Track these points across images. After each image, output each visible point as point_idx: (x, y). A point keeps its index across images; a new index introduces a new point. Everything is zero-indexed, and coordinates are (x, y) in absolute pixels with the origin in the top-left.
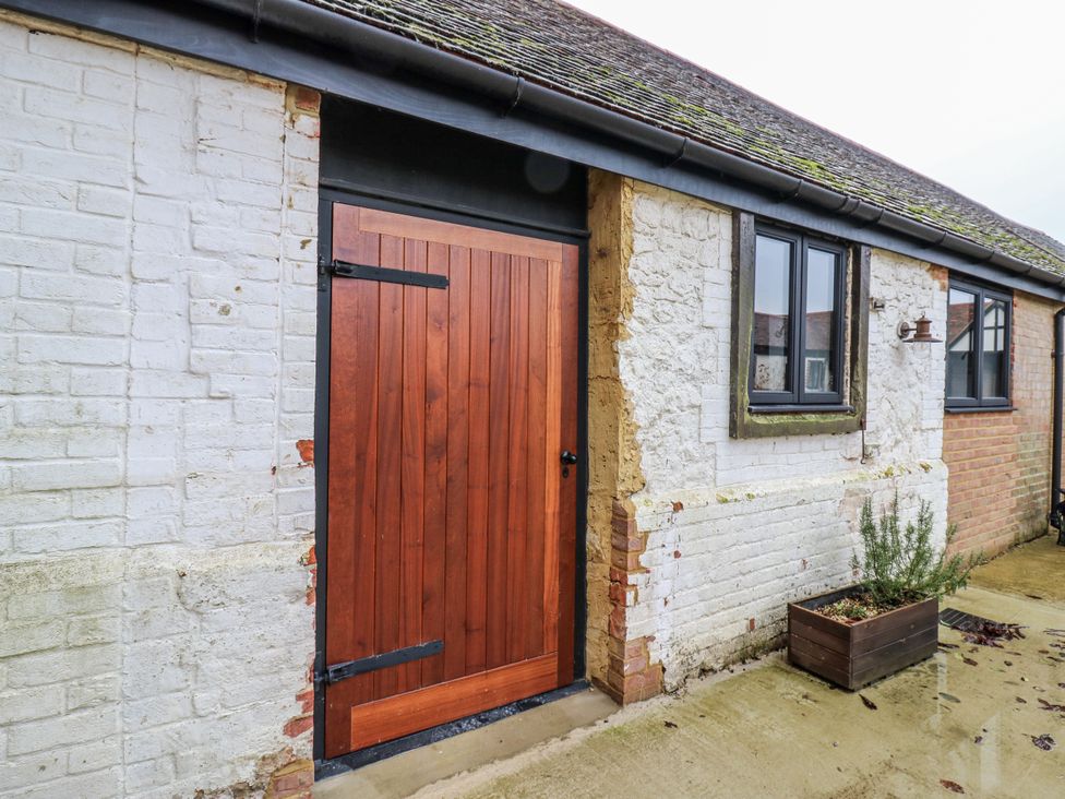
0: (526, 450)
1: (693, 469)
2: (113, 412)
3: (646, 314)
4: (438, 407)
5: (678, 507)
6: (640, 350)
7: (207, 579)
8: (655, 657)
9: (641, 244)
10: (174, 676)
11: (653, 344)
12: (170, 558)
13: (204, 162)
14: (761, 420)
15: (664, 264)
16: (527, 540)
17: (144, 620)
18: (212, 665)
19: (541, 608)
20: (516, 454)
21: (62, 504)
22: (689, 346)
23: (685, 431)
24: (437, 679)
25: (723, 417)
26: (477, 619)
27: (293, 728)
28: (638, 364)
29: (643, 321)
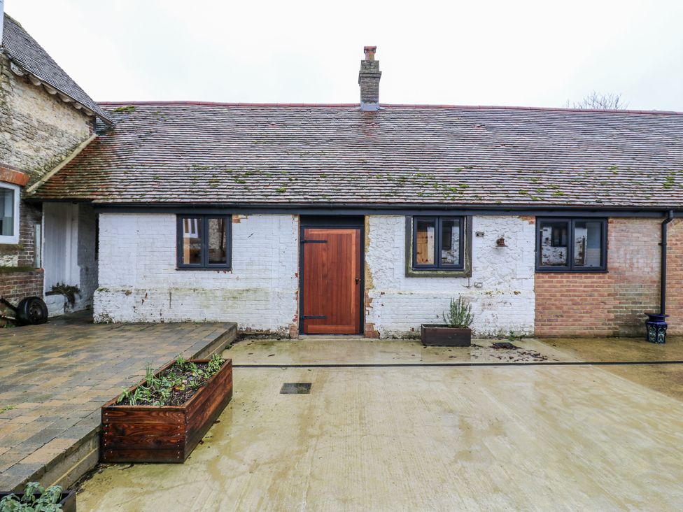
0: (346, 278)
1: (392, 285)
2: (270, 268)
3: (374, 246)
4: (325, 268)
5: (382, 293)
6: (372, 254)
7: (281, 293)
8: (375, 329)
9: (371, 229)
10: (277, 308)
11: (377, 253)
12: (277, 290)
13: (281, 229)
14: (417, 273)
15: (380, 233)
16: (346, 297)
17: (274, 298)
18: (282, 307)
19: (351, 314)
20: (344, 278)
21: (264, 281)
22: (390, 252)
23: (388, 275)
24: (325, 324)
25: (403, 271)
26: (334, 314)
27: (294, 320)
28: (372, 258)
29: (373, 247)
